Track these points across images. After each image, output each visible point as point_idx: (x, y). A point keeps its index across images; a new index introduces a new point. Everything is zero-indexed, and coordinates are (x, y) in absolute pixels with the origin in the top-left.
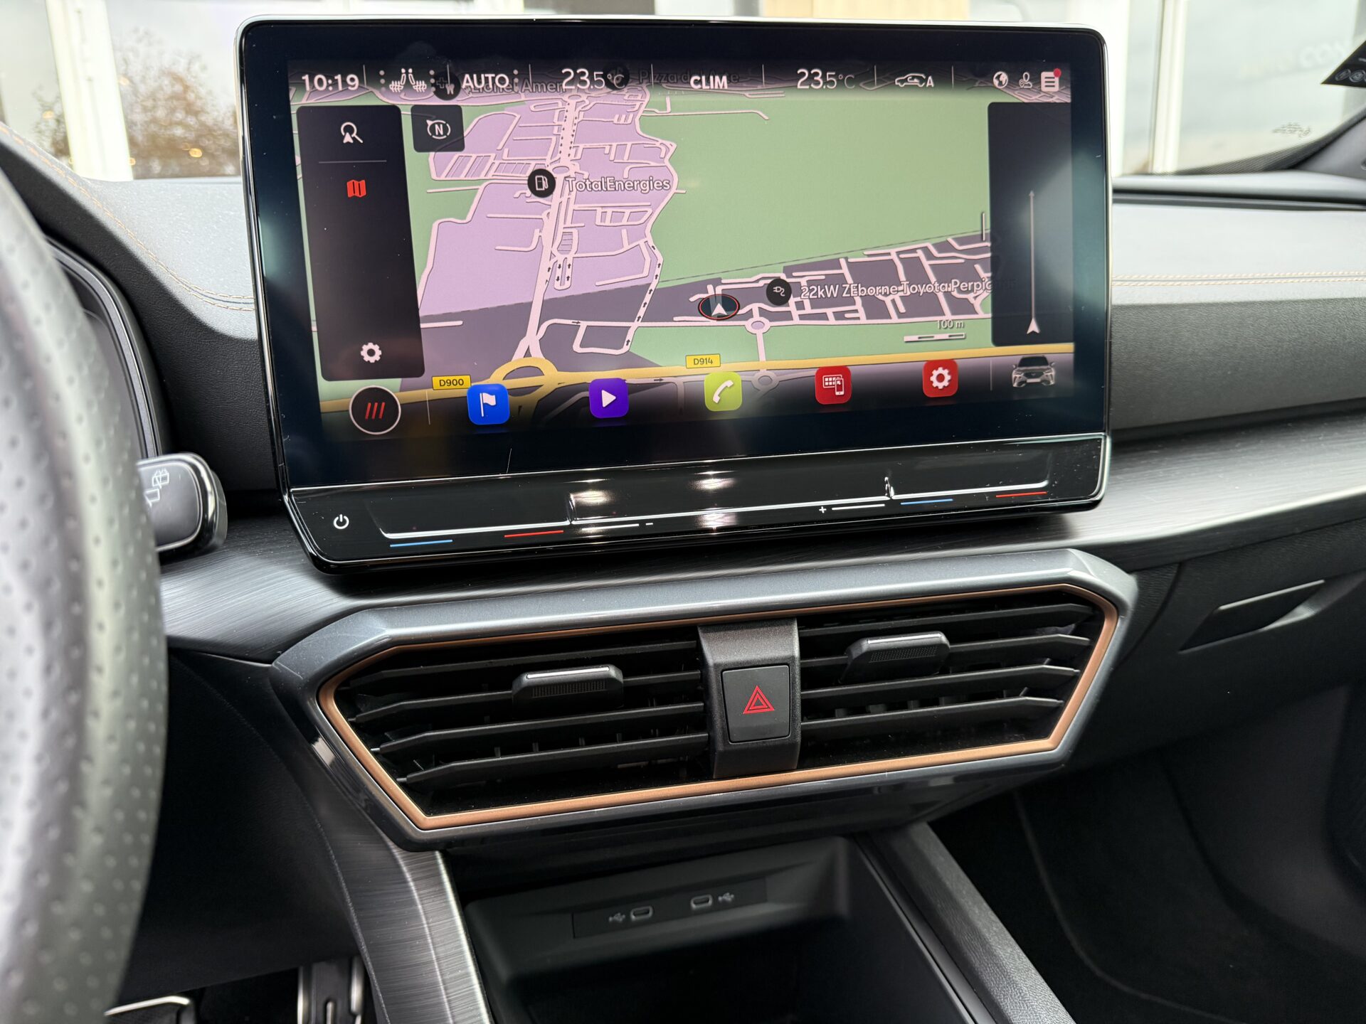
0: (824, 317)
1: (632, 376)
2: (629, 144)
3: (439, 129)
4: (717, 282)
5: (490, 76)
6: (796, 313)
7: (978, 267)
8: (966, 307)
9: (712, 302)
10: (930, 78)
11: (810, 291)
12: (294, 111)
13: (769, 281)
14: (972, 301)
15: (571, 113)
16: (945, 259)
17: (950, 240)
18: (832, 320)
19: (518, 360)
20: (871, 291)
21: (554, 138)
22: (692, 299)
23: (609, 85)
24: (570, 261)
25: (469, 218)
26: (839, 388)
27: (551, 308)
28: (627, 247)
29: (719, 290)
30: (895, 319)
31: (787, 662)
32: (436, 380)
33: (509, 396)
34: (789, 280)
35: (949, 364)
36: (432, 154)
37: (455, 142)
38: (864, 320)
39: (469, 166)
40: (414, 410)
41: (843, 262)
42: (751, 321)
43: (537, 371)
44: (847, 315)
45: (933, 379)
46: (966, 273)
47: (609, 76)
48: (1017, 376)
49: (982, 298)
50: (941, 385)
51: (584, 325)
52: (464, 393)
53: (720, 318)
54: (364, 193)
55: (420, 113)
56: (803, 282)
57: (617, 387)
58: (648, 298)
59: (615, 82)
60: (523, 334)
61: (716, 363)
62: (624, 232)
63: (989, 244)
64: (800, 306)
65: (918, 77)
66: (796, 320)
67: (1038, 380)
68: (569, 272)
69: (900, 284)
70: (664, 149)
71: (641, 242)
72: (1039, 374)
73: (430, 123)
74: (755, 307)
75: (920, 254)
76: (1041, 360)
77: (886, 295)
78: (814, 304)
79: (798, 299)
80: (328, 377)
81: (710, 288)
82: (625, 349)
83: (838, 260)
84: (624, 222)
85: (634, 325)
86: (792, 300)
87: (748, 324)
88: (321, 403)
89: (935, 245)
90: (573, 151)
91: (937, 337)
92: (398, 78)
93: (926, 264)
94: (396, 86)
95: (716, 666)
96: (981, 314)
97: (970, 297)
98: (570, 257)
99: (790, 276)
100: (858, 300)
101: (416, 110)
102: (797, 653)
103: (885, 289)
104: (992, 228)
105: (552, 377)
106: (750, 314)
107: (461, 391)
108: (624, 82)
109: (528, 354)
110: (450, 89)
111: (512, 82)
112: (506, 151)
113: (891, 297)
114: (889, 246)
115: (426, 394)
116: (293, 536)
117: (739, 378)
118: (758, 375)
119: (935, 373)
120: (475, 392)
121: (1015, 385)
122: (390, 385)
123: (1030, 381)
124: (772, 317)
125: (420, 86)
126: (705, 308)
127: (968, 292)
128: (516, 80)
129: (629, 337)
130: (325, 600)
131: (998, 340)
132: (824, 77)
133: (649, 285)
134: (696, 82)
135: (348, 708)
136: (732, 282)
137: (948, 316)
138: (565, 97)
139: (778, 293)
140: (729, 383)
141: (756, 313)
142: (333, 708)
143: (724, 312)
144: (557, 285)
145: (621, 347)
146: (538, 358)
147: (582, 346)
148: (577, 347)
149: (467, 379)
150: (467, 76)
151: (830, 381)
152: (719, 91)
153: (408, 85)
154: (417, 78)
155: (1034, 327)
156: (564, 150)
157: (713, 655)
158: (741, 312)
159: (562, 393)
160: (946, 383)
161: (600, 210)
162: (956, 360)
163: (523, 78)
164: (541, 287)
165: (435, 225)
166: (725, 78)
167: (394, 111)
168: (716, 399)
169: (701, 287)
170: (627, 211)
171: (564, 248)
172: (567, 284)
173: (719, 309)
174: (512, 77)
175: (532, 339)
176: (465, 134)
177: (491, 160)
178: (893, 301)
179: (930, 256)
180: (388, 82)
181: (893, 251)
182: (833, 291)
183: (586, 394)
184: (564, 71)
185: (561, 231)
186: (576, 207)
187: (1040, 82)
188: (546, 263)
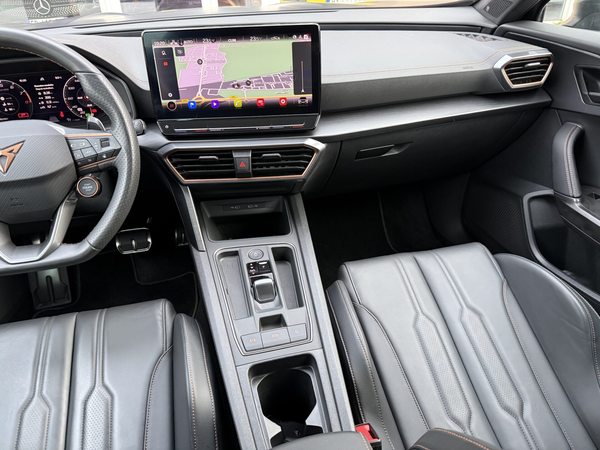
0: (258, 88)
1: (219, 100)
2: (217, 54)
3: (180, 52)
4: (235, 81)
5: (189, 41)
6: (252, 87)
7: (290, 78)
8: (288, 87)
9: (235, 85)
10: (279, 37)
11: (255, 83)
12: (153, 49)
13: (246, 81)
14: (289, 85)
15: (205, 48)
16: (283, 76)
17: (284, 72)
18: (260, 89)
19: (197, 96)
20: (268, 83)
21: (202, 53)
22: (231, 84)
23: (212, 42)
24: (206, 77)
25: (187, 69)
26: (262, 103)
27: (203, 86)
28: (217, 74)
29: (236, 83)
30: (273, 89)
31: (249, 157)
32: (182, 100)
33: (196, 104)
34: (250, 81)
35: (285, 99)
36: (179, 57)
37: (183, 54)
38: (266, 89)
39: (186, 59)
40: (179, 106)
41: (261, 77)
42: (243, 89)
43: (201, 99)
44: (263, 88)
45: (282, 101)
46: (288, 79)
47: (212, 40)
48: (300, 101)
49: (291, 85)
50: (283, 103)
51: (209, 90)
52: (187, 103)
53: (236, 88)
54: (167, 65)
55: (177, 49)
56: (253, 81)
57: (216, 102)
58: (222, 84)
59: (213, 41)
60: (198, 91)
61: (236, 97)
62: (216, 71)
63: (293, 73)
64: (253, 86)
65: (277, 38)
66: (252, 89)
67: (304, 102)
68: (206, 79)
69: (274, 82)
70: (224, 55)
71: (220, 73)
72: (304, 101)
73: (178, 51)
74: (244, 86)
75: (278, 75)
76: (305, 98)
77: (271, 84)
78: (256, 85)
79: (252, 85)
80: (163, 99)
81: (234, 82)
82: (218, 94)
83: (260, 77)
84: (216, 69)
85: (219, 90)
86: (251, 85)
87: (242, 89)
88: (162, 104)
89: (281, 73)
90: (206, 55)
91: (282, 93)
92: (172, 42)
93: (279, 77)
94: (171, 43)
95: (235, 157)
96: (291, 88)
97: (289, 84)
98: (206, 76)
99: (250, 80)
100: (265, 86)
101: (176, 48)
102: (250, 156)
103: (270, 83)
104: (293, 70)
105: (204, 100)
106: (242, 88)
107: (187, 102)
108: (215, 41)
109: (199, 95)
110: (182, 44)
111: (193, 42)
112: (193, 56)
113: (272, 84)
114: (271, 74)
115: (180, 103)
116: (159, 129)
117: (241, 100)
118: (245, 100)
119: (282, 100)
120: (190, 102)
121: (299, 103)
122: (174, 101)
123: (302, 102)
124: (247, 88)
125: (176, 43)
126: (233, 86)
127: (288, 83)
128: (194, 42)
129: (218, 92)
130: (166, 141)
131: (295, 93)
132: (256, 38)
133: (222, 82)
134: (230, 41)
135: (170, 160)
136: (239, 81)
137: (284, 88)
138: (204, 45)
139: (248, 83)
140: (239, 102)
141: (244, 87)
142: (168, 160)
143: (237, 87)
144: (204, 82)
145: (217, 94)
146: (201, 96)
147: (209, 94)
148: (208, 94)
149: (188, 100)
150: (185, 41)
151: (260, 102)
152: (234, 42)
153: (174, 43)
154: (175, 42)
155: (303, 91)
156: (204, 55)
157: (234, 155)
158: (241, 87)
159: (206, 103)
160: (284, 102)
161: (211, 67)
162: (287, 98)
163: (195, 41)
164: (201, 82)
165: (181, 70)
166: (235, 39)
167: (171, 48)
168: (237, 105)
169: (232, 82)
170: (217, 67)
171: (205, 74)
172: (206, 81)
173: (236, 86)
174: (193, 41)
175: (200, 92)
176: (185, 52)
177: (190, 58)
178: (272, 85)
179: (280, 76)
180: (170, 43)
181: (272, 75)
182: (260, 83)
183: (211, 103)
184: (203, 39)
185: (204, 72)
186: (207, 66)
187: (304, 37)
188: (202, 77)
